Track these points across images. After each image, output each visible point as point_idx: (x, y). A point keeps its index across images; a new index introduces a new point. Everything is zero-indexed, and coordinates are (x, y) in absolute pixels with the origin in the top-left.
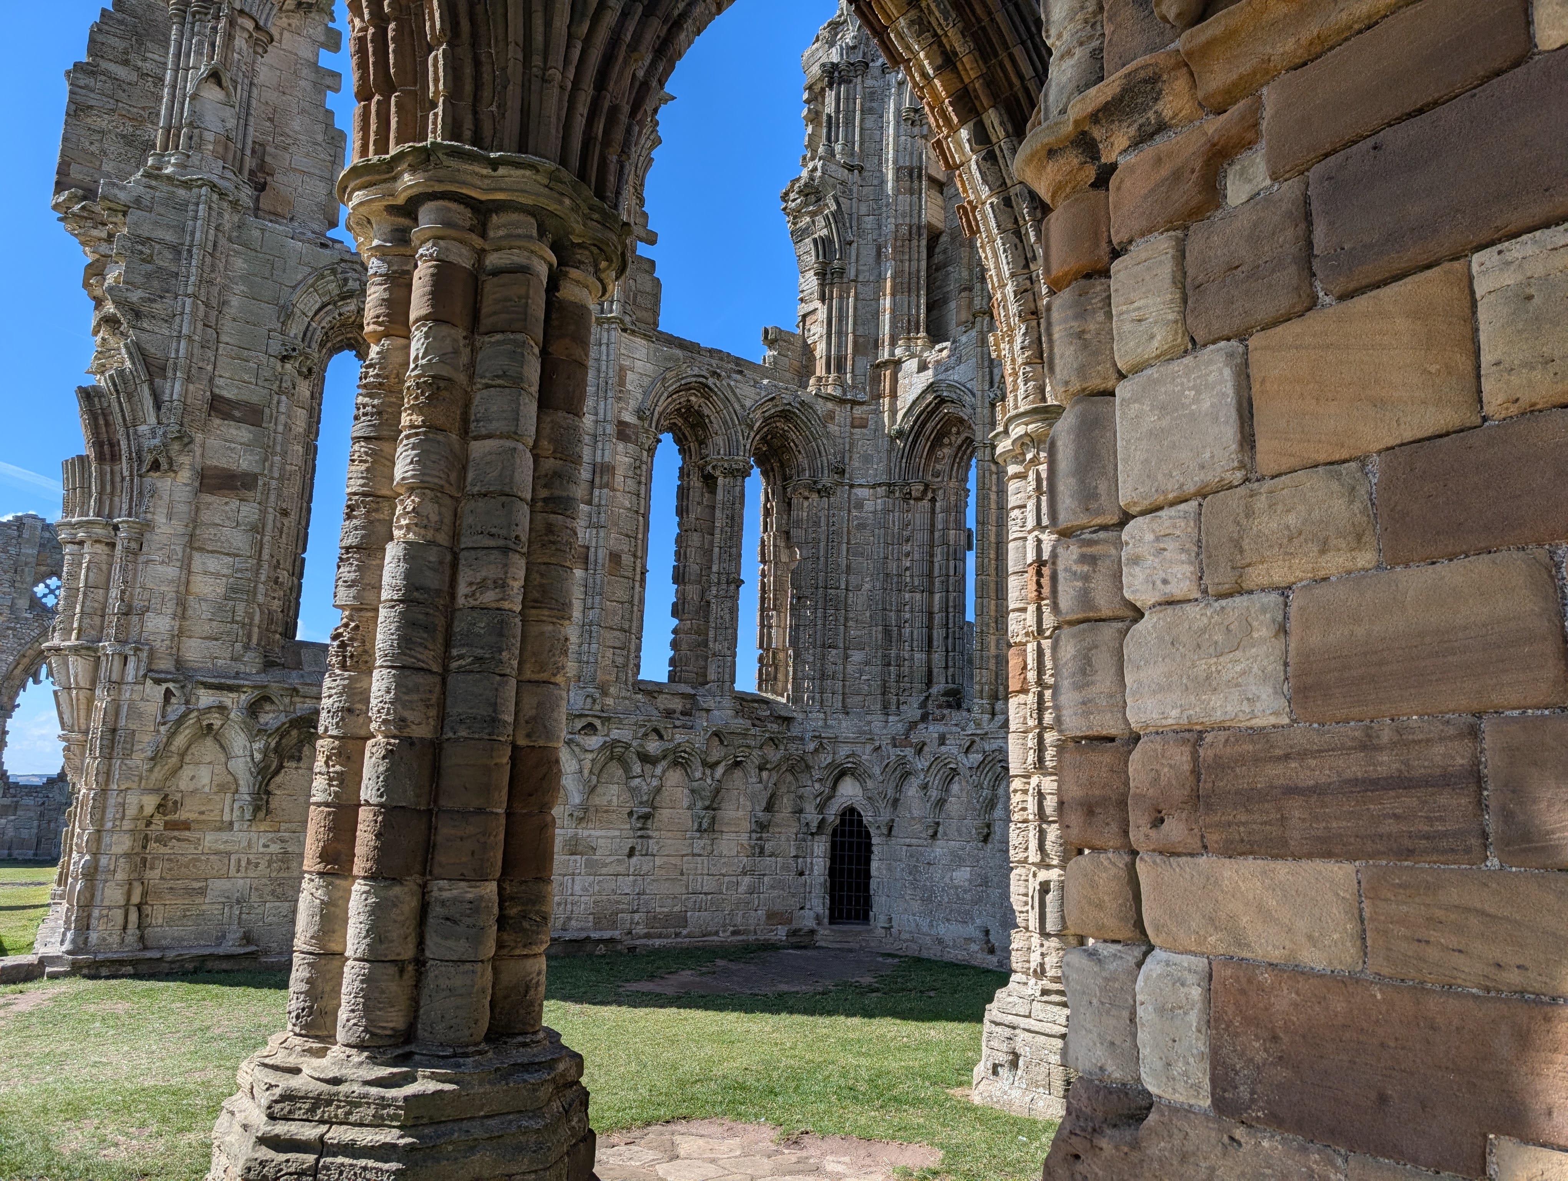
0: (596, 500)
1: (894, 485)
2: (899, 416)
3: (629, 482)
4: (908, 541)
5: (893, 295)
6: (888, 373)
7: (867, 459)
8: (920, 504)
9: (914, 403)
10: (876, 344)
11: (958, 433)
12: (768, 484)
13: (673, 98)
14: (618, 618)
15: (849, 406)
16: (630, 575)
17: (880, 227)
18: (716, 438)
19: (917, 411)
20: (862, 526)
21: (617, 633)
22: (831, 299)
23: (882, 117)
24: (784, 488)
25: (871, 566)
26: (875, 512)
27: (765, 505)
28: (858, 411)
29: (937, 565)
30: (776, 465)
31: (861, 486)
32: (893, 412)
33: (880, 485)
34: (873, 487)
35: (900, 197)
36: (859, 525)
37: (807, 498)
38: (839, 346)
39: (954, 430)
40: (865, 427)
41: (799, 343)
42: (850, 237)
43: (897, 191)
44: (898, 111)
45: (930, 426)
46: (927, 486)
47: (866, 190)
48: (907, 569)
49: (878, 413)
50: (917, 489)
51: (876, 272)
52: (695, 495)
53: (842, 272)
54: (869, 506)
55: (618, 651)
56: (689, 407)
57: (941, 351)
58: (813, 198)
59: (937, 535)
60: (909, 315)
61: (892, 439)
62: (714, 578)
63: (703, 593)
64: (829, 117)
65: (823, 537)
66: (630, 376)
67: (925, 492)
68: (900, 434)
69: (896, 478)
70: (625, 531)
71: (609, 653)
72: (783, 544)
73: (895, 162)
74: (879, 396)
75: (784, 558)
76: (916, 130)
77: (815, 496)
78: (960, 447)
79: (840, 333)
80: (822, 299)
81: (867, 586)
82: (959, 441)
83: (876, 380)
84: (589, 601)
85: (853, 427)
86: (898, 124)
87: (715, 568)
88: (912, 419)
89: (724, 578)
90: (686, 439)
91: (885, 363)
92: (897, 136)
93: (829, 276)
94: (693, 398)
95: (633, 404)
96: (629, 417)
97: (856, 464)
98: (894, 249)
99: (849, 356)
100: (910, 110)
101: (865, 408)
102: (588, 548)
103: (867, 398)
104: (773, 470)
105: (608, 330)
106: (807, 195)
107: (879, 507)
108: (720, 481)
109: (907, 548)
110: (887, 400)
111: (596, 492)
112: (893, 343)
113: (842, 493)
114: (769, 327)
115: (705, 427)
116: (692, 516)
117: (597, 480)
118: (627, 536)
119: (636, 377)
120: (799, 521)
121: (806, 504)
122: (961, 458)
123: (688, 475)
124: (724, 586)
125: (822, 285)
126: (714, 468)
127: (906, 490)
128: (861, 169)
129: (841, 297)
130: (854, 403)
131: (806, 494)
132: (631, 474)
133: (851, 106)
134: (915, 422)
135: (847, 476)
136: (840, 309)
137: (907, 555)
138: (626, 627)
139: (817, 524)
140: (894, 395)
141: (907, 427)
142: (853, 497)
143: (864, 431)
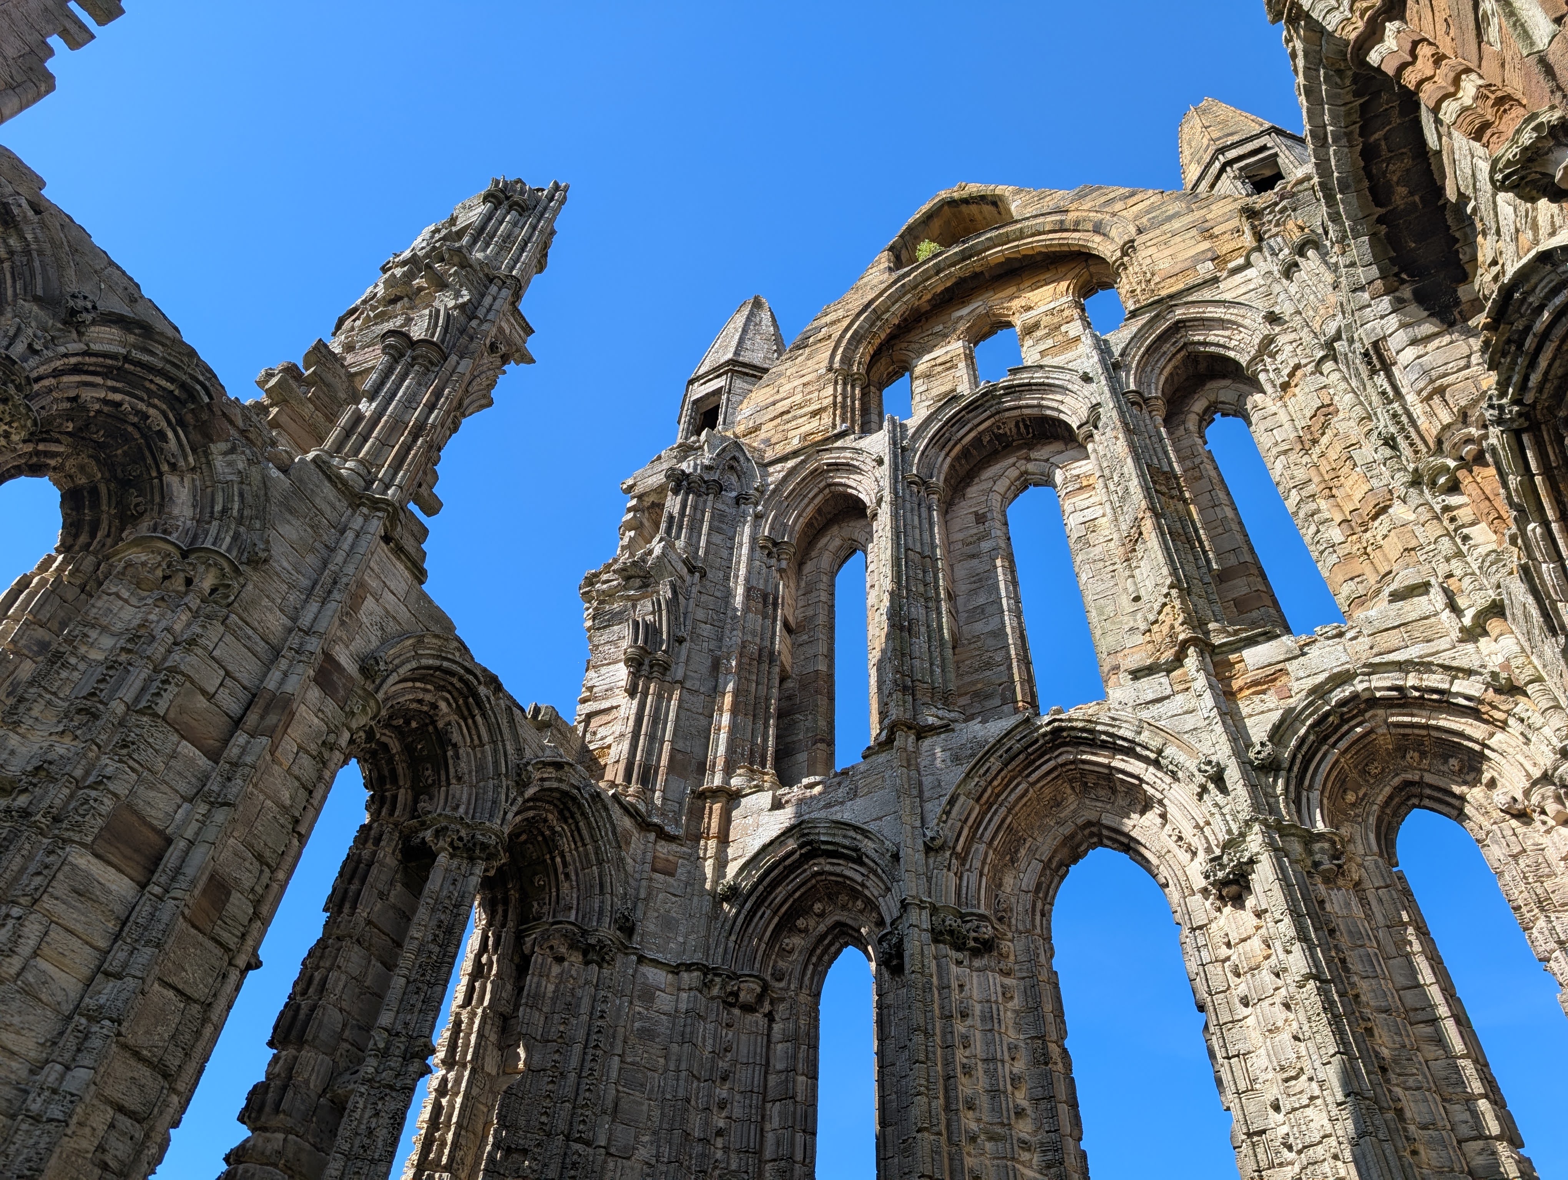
0: (233, 751)
1: (716, 972)
2: (732, 870)
3: (305, 760)
4: (724, 1079)
5: (734, 712)
6: (717, 807)
7: (668, 923)
8: (750, 1018)
9: (765, 848)
10: (701, 768)
11: (822, 915)
12: (490, 924)
13: (532, 361)
14: (164, 1032)
15: (652, 836)
16: (232, 941)
17: (720, 640)
18: (455, 788)
19: (768, 860)
20: (647, 1034)
21: (144, 1073)
22: (645, 694)
23: (732, 539)
24: (519, 938)
25: (656, 1113)
26: (673, 1016)
27: (479, 956)
28: (664, 849)
29: (770, 1138)
30: (514, 895)
31: (656, 963)
32: (721, 863)
33: (689, 967)
34: (675, 970)
35: (751, 615)
36: (642, 1030)
37: (560, 960)
38: (649, 752)
39: (818, 907)
40: (672, 874)
41: (577, 745)
42: (682, 633)
43: (747, 609)
44: (753, 539)
45: (781, 892)
46: (765, 987)
47: (704, 598)
48: (720, 1133)
49: (697, 861)
50: (748, 990)
51: (711, 684)
52: (378, 877)
53: (665, 668)
54: (664, 1001)
55: (125, 1122)
56: (430, 717)
57: (811, 786)
58: (638, 582)
59: (772, 1079)
60: (753, 743)
61: (718, 899)
62: (379, 1039)
63: (334, 1075)
64: (671, 517)
65: (581, 1035)
66: (369, 603)
67: (760, 998)
68: (732, 893)
69: (716, 961)
70: (259, 846)
71: (101, 1118)
72: (493, 1038)
73: (747, 580)
74: (696, 837)
75: (491, 1067)
76: (773, 561)
77: (576, 958)
78: (823, 937)
79: (652, 738)
80: (632, 692)
81: (643, 1153)
82: (822, 928)
83: (697, 814)
84: (120, 955)
85: (654, 870)
86: (752, 549)
87: (386, 1019)
88: (756, 875)
89: (400, 1045)
90: (394, 780)
91: (714, 794)
92: (751, 559)
93: (646, 667)
94: (443, 705)
95: (359, 644)
96: (344, 658)
97: (651, 926)
98: (739, 664)
99: (662, 770)
100: (767, 539)
101: (674, 847)
102: (169, 841)
103: (681, 832)
104: (506, 902)
105: (366, 518)
106: (628, 579)
107: (683, 1007)
108: (442, 859)
109: (722, 1092)
110: (712, 844)
111: (241, 738)
112: (729, 770)
113: (624, 964)
114: (543, 706)
115: (441, 764)
116: (362, 912)
117: (252, 718)
118: (260, 858)
119: (379, 610)
120: (537, 997)
121: (556, 969)
122: (820, 958)
123: (378, 841)
124: (395, 1063)
125: (635, 676)
126: (437, 834)
127: (732, 986)
128: (703, 575)
129: (659, 697)
130: (662, 834)
131: (563, 950)
132: (313, 748)
133: (699, 516)
134: (761, 879)
135: (636, 938)
136: (657, 709)
137: (722, 1105)
138: (173, 1062)
139: (571, 1008)
140: (724, 840)
141: (746, 885)
142: (639, 980)
143: (670, 880)
